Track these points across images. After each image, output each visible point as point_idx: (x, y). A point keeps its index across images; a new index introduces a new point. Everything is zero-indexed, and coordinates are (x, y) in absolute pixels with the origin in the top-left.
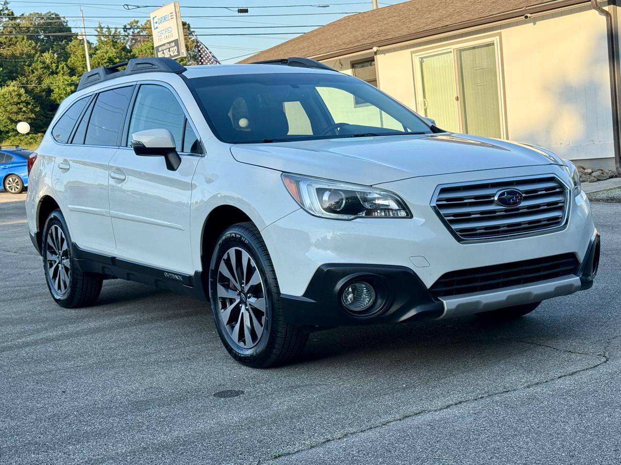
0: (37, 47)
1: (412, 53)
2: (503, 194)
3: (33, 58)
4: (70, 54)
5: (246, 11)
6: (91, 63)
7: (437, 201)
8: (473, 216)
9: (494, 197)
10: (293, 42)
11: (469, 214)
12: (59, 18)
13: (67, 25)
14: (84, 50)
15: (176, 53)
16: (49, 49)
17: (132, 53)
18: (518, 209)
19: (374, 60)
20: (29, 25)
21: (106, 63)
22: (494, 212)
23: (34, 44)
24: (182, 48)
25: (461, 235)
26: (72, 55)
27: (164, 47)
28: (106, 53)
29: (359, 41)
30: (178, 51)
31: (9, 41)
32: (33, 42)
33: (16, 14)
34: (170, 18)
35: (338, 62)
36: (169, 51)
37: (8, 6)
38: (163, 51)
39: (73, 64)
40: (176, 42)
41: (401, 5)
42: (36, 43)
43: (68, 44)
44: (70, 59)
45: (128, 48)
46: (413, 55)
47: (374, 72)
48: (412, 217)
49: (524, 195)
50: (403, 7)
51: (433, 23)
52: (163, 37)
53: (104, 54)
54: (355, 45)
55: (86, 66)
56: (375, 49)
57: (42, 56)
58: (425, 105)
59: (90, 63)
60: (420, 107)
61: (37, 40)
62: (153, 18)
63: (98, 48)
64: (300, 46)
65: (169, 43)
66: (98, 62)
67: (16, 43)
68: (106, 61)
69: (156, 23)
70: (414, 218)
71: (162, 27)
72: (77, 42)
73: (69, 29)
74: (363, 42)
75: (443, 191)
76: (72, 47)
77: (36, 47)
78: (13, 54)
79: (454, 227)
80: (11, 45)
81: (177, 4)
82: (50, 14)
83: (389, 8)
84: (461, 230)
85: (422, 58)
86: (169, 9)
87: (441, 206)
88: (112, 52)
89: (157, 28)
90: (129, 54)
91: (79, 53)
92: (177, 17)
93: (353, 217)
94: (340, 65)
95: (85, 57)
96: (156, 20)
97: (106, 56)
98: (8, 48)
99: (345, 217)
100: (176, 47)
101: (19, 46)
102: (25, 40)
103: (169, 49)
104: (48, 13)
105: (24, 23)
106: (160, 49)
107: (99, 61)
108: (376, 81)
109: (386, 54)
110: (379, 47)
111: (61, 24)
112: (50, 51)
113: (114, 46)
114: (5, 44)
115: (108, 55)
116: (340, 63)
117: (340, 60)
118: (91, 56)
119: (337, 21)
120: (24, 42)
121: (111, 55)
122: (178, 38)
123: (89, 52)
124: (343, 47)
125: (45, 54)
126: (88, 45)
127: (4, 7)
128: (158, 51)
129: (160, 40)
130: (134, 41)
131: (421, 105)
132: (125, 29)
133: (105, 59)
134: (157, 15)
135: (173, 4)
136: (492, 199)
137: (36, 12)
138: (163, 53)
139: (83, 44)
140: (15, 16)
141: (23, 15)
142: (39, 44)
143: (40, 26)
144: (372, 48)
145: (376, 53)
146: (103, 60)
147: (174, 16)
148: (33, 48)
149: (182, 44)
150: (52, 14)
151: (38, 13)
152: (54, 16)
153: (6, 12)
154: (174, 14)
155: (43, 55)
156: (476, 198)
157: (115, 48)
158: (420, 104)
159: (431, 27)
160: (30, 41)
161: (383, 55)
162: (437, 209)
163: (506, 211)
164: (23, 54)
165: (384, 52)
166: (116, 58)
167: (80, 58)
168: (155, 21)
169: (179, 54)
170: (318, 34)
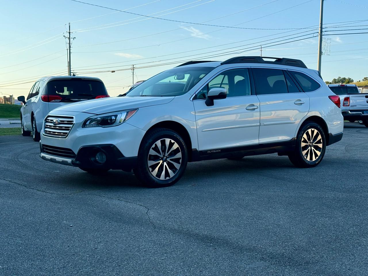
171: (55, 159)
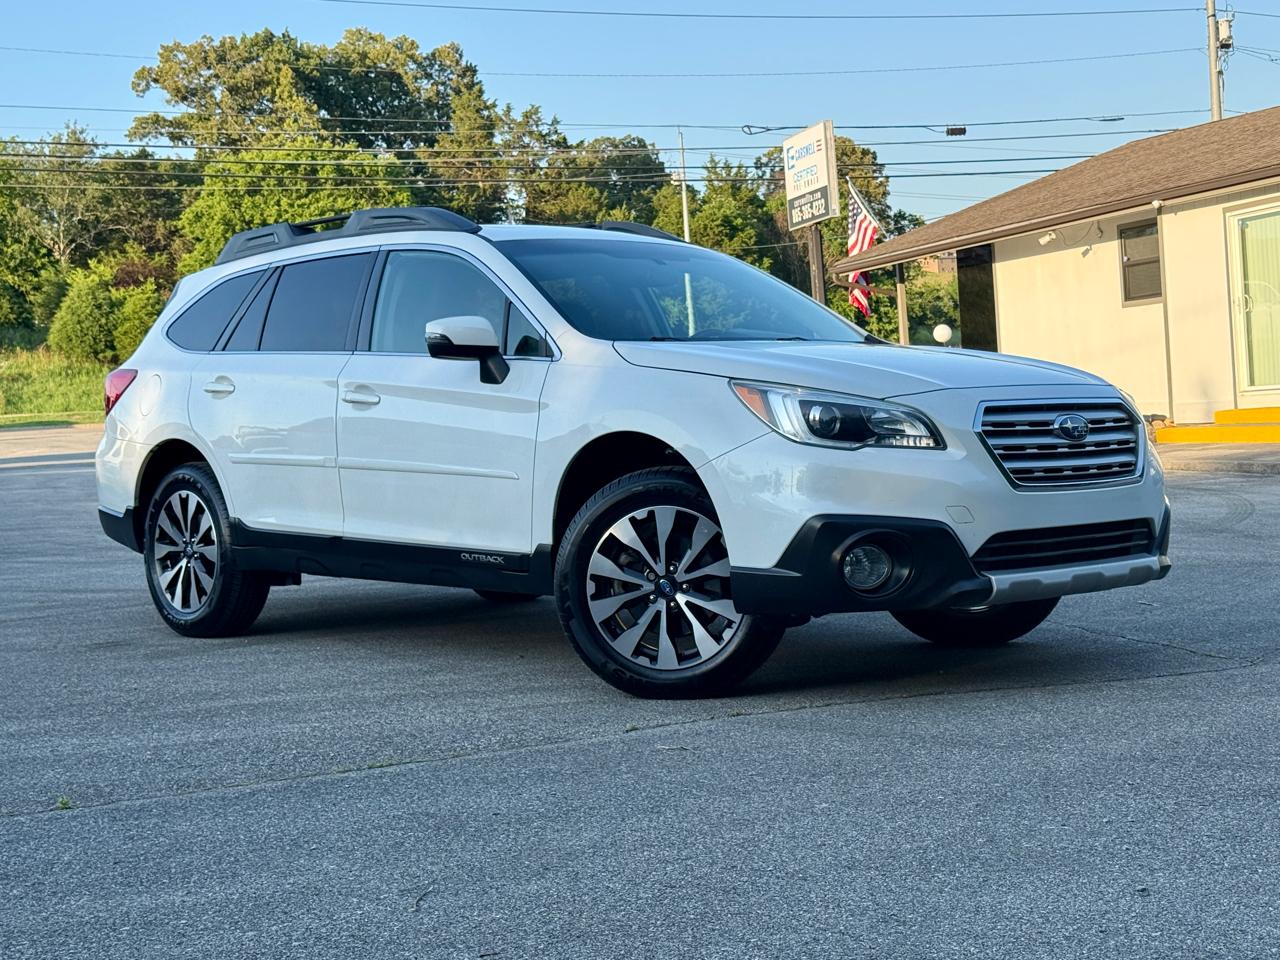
0: (603, 199)
1: (1225, 211)
2: (1065, 421)
3: (594, 218)
4: (657, 211)
5: (962, 131)
6: (693, 227)
7: (983, 425)
8: (1028, 451)
9: (1053, 424)
10: (1025, 190)
11: (1023, 447)
12: (645, 146)
13: (657, 158)
14: (681, 204)
15: (823, 211)
16: (623, 201)
17: (765, 209)
18: (1084, 446)
19: (1156, 224)
20: (593, 160)
21: (718, 226)
22: (1055, 447)
23: (597, 194)
24: (833, 201)
25: (1016, 478)
26: (661, 214)
27: (803, 201)
28: (719, 208)
29: (1132, 189)
30: (827, 208)
31: (557, 189)
32: (596, 190)
33: (572, 141)
34: (816, 149)
35: (1096, 225)
36: (811, 207)
37: (558, 127)
38: (801, 206)
39: (661, 228)
40: (824, 191)
41: (1234, 121)
42: (601, 193)
43: (655, 193)
44: (656, 221)
45: (762, 198)
46: (1228, 214)
47: (1156, 246)
48: (945, 447)
49: (1090, 426)
50: (1235, 125)
51: (1268, 156)
52: (802, 182)
53: (716, 211)
54: (1122, 197)
55: (683, 232)
56: (1156, 204)
57: (609, 215)
58: (1247, 306)
59: (690, 226)
60: (1237, 308)
61: (604, 186)
62: (788, 150)
63: (707, 199)
64: (1034, 198)
65: (812, 193)
66: (705, 225)
67: (568, 191)
68: (718, 222)
69: (793, 158)
70: (949, 449)
71: (801, 164)
72: (671, 189)
73: (661, 167)
74: (1137, 192)
75: (989, 411)
76: (662, 199)
77: (600, 198)
78: (561, 211)
79: (1007, 465)
80: (558, 195)
81: (829, 125)
82: (628, 140)
83: (1212, 125)
84: (1015, 471)
85: (1243, 221)
86: (816, 133)
87: (989, 434)
88: (730, 206)
89: (793, 166)
90: (760, 210)
91: (673, 209)
92: (827, 148)
93: (858, 445)
94: (1098, 232)
95: (681, 216)
96: (792, 153)
97: (720, 214)
98: (553, 202)
99: (847, 445)
100: (823, 200)
101: (572, 198)
102: (583, 188)
103: (811, 203)
104: (625, 139)
105: (583, 158)
106: (796, 203)
107: (706, 222)
108: (1158, 261)
109: (1178, 213)
110: (1164, 200)
111: (648, 156)
112: (624, 206)
113: (734, 195)
114: (549, 194)
115: (722, 211)
116: (1099, 229)
117: (1098, 222)
118: (692, 213)
119: (1115, 150)
120: (580, 191)
121: (728, 212)
122: (827, 184)
123: (688, 207)
124: (1101, 200)
125: (614, 212)
126: (689, 194)
127: (552, 128)
128: (792, 207)
129: (796, 188)
130: (772, 187)
131: (1239, 306)
132: (758, 165)
133: (718, 219)
134: (793, 143)
135: (822, 124)
136: (1051, 427)
137: (606, 136)
138: (801, 211)
139: (679, 193)
140: (569, 144)
141: (582, 142)
142: (606, 194)
143: (611, 163)
144: (1150, 203)
145: (1160, 210)
146: (713, 221)
147: (823, 147)
148: (594, 200)
149: (833, 196)
150: (634, 139)
151: (609, 138)
152: (636, 143)
153: (554, 137)
154: (823, 142)
155: (611, 212)
156: (1031, 424)
157: (735, 200)
158: (1237, 303)
159: (1260, 165)
160: (591, 189)
161: (1173, 214)
162: (983, 437)
163: (1070, 447)
164: (577, 213)
165: (1175, 209)
166: (736, 218)
167: (674, 218)
168: (790, 155)
169: (827, 213)
170: (1071, 175)
171: (1100, 575)
